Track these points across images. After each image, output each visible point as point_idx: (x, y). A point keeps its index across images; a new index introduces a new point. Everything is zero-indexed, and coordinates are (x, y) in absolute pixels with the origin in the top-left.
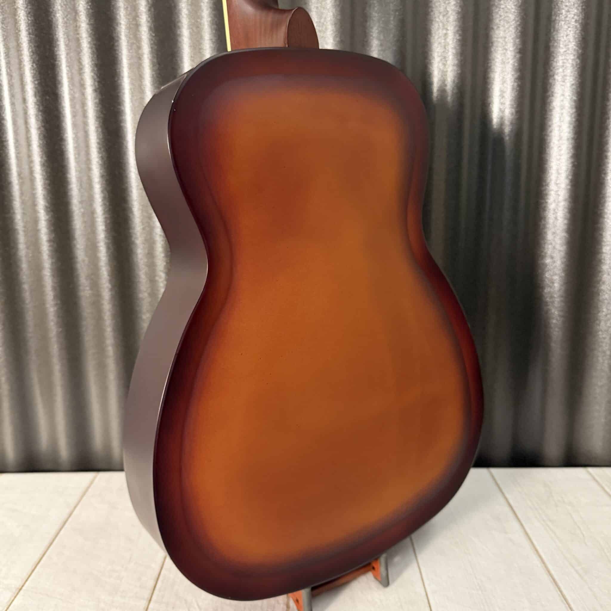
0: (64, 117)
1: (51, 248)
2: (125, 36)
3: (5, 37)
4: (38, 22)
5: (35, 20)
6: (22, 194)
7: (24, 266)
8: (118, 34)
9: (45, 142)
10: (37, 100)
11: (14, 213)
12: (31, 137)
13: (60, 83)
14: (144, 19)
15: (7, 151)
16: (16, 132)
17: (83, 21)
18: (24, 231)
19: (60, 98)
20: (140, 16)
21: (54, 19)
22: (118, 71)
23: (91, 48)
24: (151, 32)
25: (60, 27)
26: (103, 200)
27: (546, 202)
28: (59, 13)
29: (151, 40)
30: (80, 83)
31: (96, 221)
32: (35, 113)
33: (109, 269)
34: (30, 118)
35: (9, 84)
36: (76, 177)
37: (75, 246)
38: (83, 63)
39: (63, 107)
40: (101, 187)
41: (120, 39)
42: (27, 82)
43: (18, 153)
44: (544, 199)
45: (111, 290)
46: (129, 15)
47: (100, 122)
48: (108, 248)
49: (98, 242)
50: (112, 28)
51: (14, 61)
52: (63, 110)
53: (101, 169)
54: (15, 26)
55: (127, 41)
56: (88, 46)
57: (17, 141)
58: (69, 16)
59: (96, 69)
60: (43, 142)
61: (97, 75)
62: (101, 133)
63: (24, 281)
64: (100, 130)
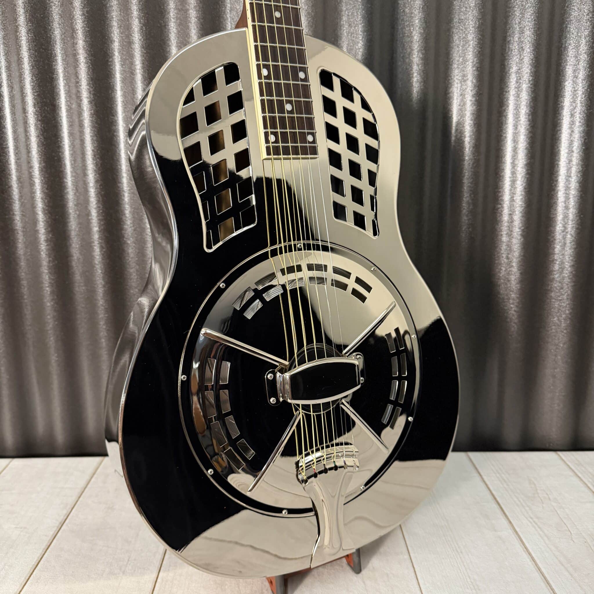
0: (61, 126)
1: (48, 247)
2: (118, 53)
3: (6, 52)
4: (37, 38)
5: (35, 36)
6: (21, 197)
7: (23, 263)
8: (112, 50)
9: (43, 150)
10: (36, 111)
11: (14, 214)
12: (30, 144)
13: (58, 94)
14: (137, 37)
15: (7, 157)
16: (16, 139)
17: (79, 38)
18: (23, 231)
19: (58, 108)
20: (133, 35)
21: (52, 36)
22: (111, 84)
23: (87, 63)
24: (143, 49)
25: (57, 43)
26: (96, 203)
27: (502, 207)
28: (57, 31)
29: (142, 56)
30: (76, 94)
31: (91, 223)
32: (34, 122)
33: (102, 267)
34: (30, 127)
35: (10, 95)
36: (72, 182)
37: (71, 245)
38: (80, 77)
39: (60, 116)
40: (95, 192)
41: (114, 55)
42: (27, 94)
43: (18, 159)
44: (501, 204)
45: (104, 286)
46: (122, 34)
47: (94, 131)
48: (102, 247)
49: (93, 242)
50: (106, 45)
51: (15, 74)
52: (61, 120)
53: (95, 175)
54: (16, 42)
55: (120, 57)
56: (84, 61)
57: (16, 148)
58: (67, 33)
59: (91, 83)
60: (41, 149)
61: (92, 88)
62: (95, 142)
63: (22, 277)
64: (95, 138)
